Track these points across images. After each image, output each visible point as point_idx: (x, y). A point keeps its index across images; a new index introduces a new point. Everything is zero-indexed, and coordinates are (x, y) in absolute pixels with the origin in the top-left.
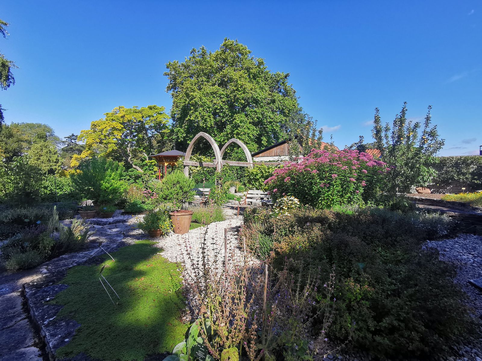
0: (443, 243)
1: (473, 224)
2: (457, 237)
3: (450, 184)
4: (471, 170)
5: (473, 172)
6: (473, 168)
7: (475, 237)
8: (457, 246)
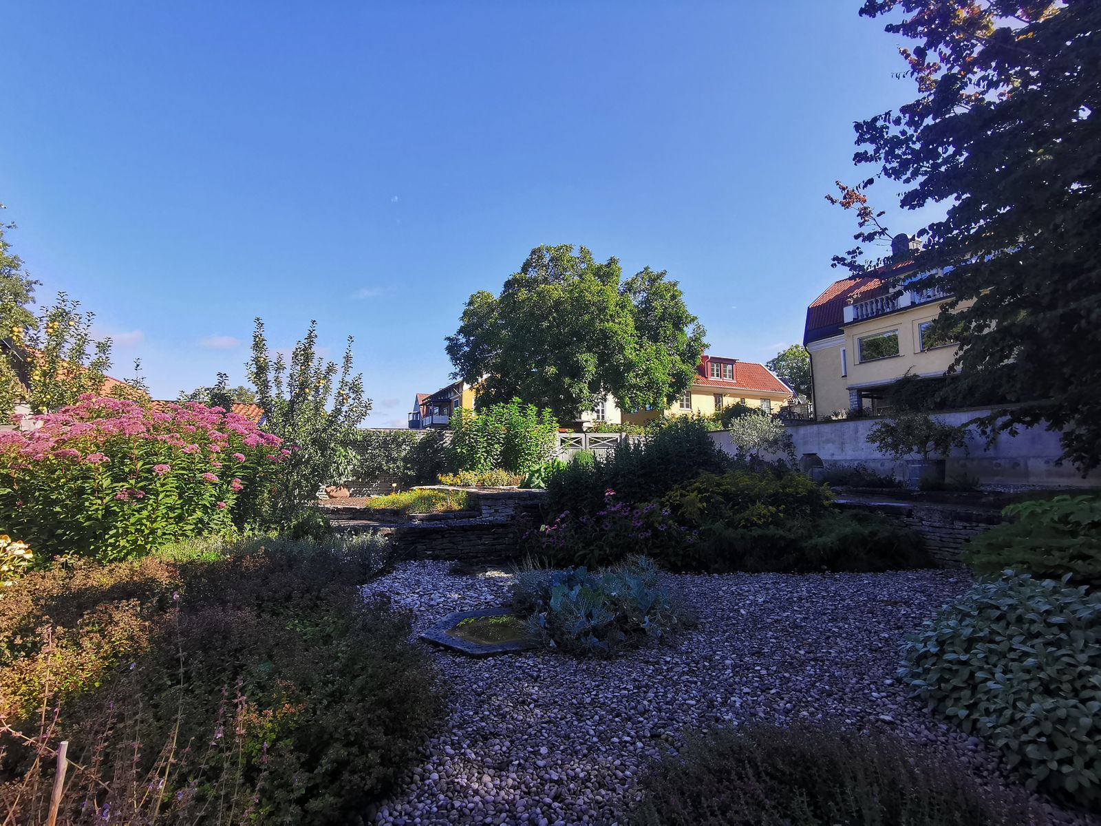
0: (378, 584)
1: (413, 544)
2: (394, 569)
3: (376, 477)
4: (403, 454)
5: (405, 456)
6: (405, 450)
7: (416, 564)
8: (397, 584)
